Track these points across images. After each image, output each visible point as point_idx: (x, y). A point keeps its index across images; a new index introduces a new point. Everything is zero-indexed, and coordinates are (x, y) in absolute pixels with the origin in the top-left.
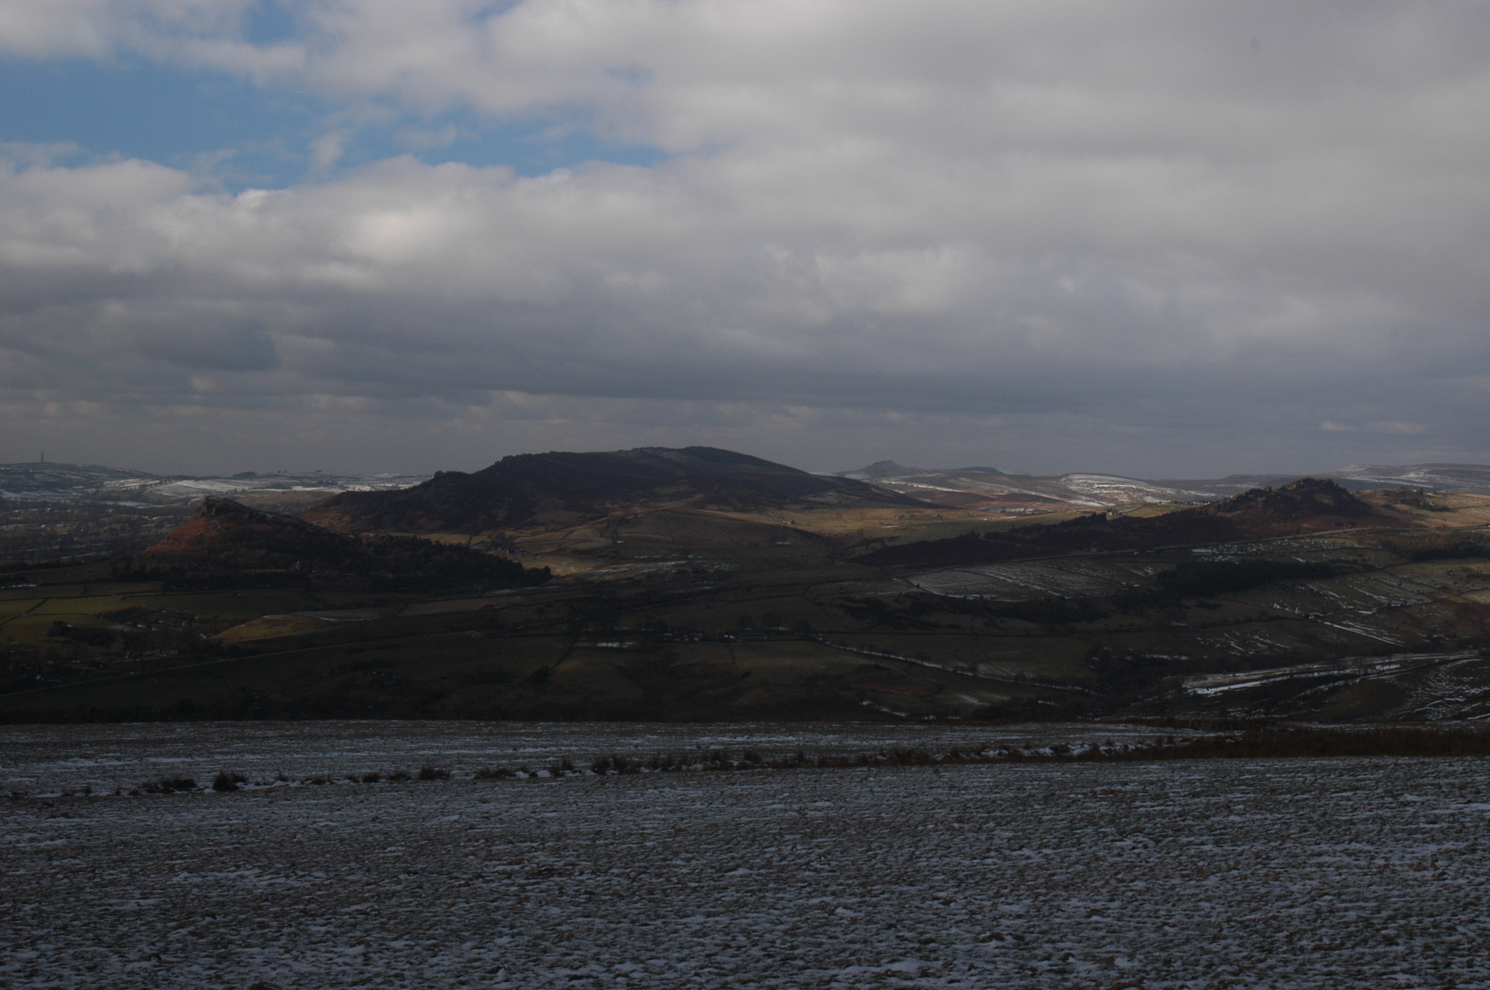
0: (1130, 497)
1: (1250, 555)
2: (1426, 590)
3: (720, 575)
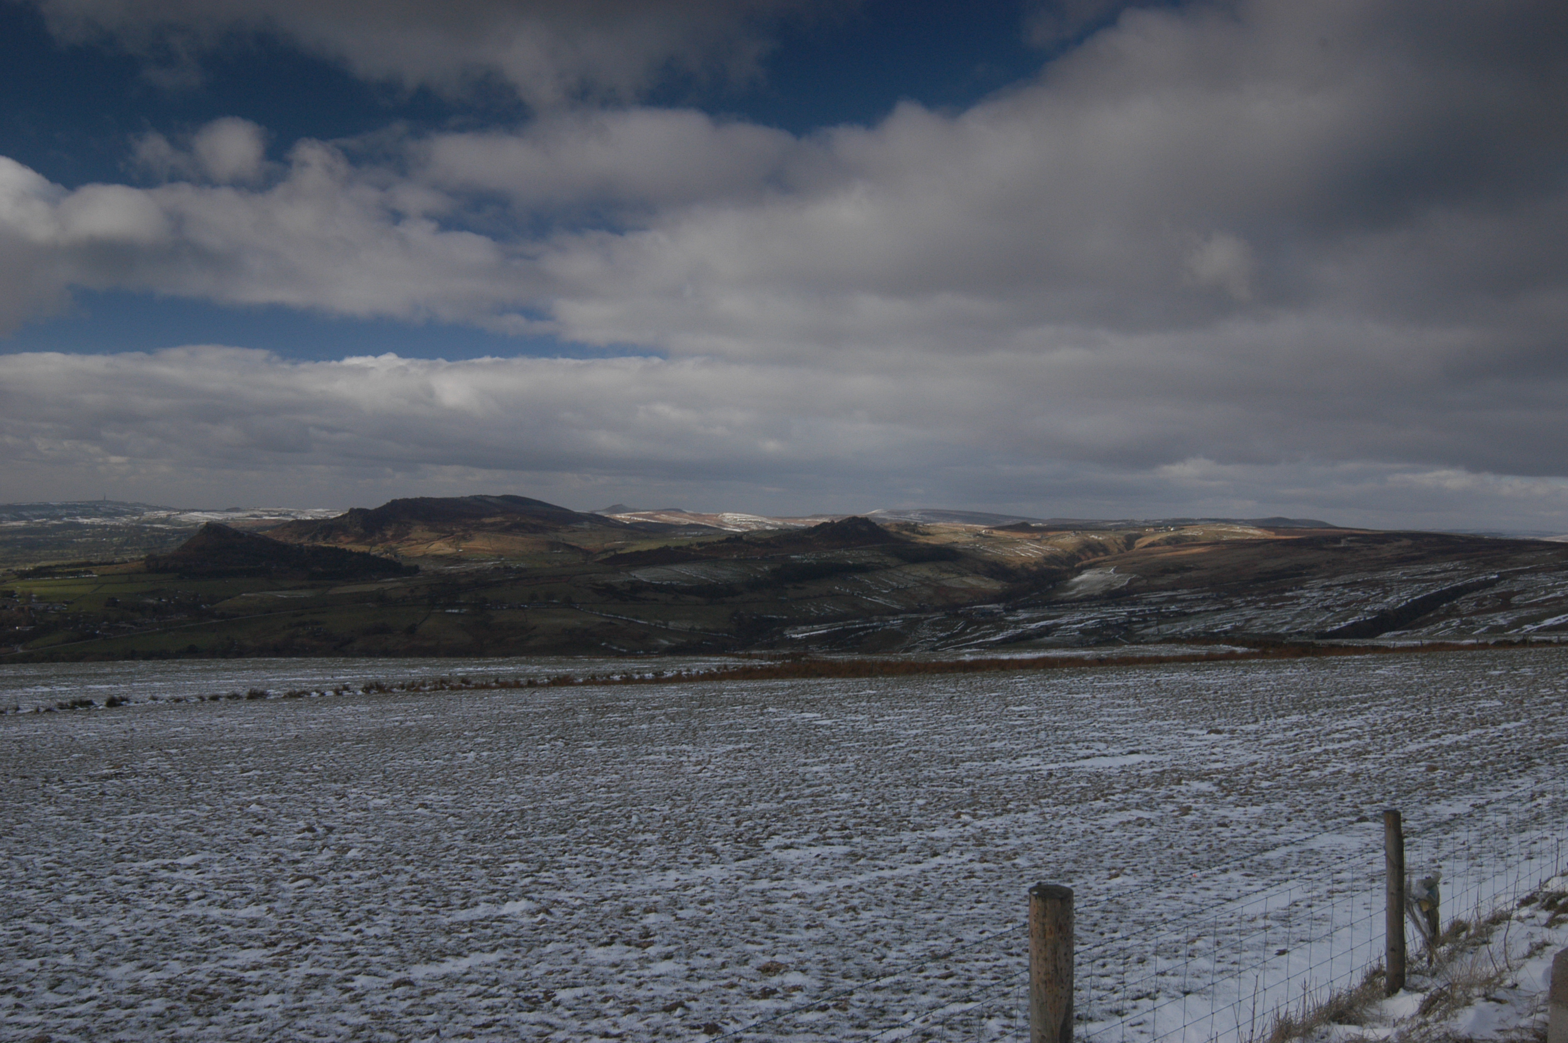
1: (822, 559)
2: (918, 579)
3: (520, 570)
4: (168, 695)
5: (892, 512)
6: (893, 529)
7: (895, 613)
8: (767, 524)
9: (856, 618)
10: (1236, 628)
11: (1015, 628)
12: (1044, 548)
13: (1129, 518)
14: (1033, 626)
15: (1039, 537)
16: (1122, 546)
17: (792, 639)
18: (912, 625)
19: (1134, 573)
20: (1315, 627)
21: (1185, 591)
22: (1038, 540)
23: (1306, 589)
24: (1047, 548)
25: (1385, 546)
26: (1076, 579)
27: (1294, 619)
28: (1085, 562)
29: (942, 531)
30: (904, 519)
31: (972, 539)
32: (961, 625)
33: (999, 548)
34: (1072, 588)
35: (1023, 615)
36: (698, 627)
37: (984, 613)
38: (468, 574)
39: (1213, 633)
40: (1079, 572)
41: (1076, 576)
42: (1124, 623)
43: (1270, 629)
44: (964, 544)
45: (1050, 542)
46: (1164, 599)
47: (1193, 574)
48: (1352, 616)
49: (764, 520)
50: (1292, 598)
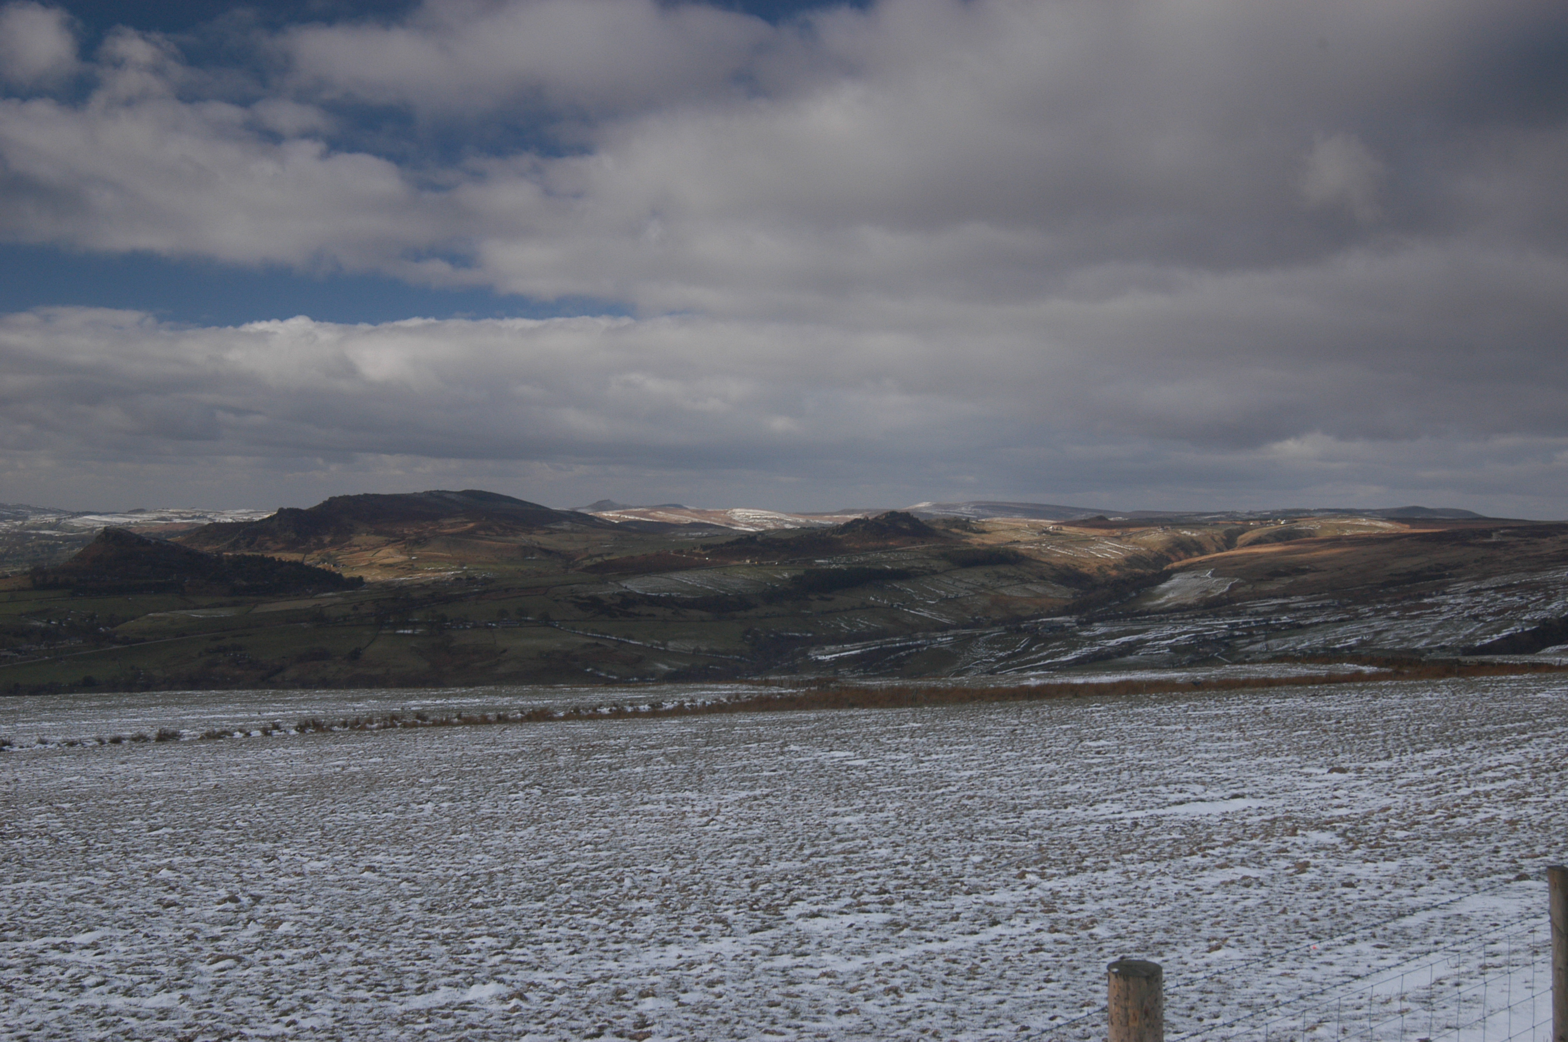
0: (774, 524)
1: (854, 563)
2: (971, 586)
3: (486, 581)
4: (60, 738)
5: (937, 506)
6: (939, 527)
7: (944, 628)
8: (787, 522)
9: (896, 636)
10: (1363, 643)
11: (1091, 645)
12: (1125, 547)
13: (1229, 509)
14: (1113, 642)
15: (1119, 534)
16: (1222, 544)
17: (818, 661)
18: (964, 643)
19: (1236, 576)
20: (1461, 641)
21: (1300, 598)
22: (1117, 537)
23: (1450, 594)
24: (1130, 547)
25: (1547, 540)
26: (1164, 586)
27: (1434, 631)
28: (1176, 564)
29: (1000, 528)
30: (952, 513)
31: (1037, 537)
32: (1024, 642)
33: (1070, 548)
34: (1161, 595)
35: (1100, 629)
36: (704, 648)
37: (1053, 628)
38: (423, 587)
39: (1335, 649)
40: (1167, 576)
41: (1164, 581)
42: (1224, 638)
43: (1405, 644)
44: (1026, 543)
45: (1132, 540)
46: (1274, 608)
47: (1308, 577)
48: (1507, 627)
49: (783, 516)
50: (1432, 605)
